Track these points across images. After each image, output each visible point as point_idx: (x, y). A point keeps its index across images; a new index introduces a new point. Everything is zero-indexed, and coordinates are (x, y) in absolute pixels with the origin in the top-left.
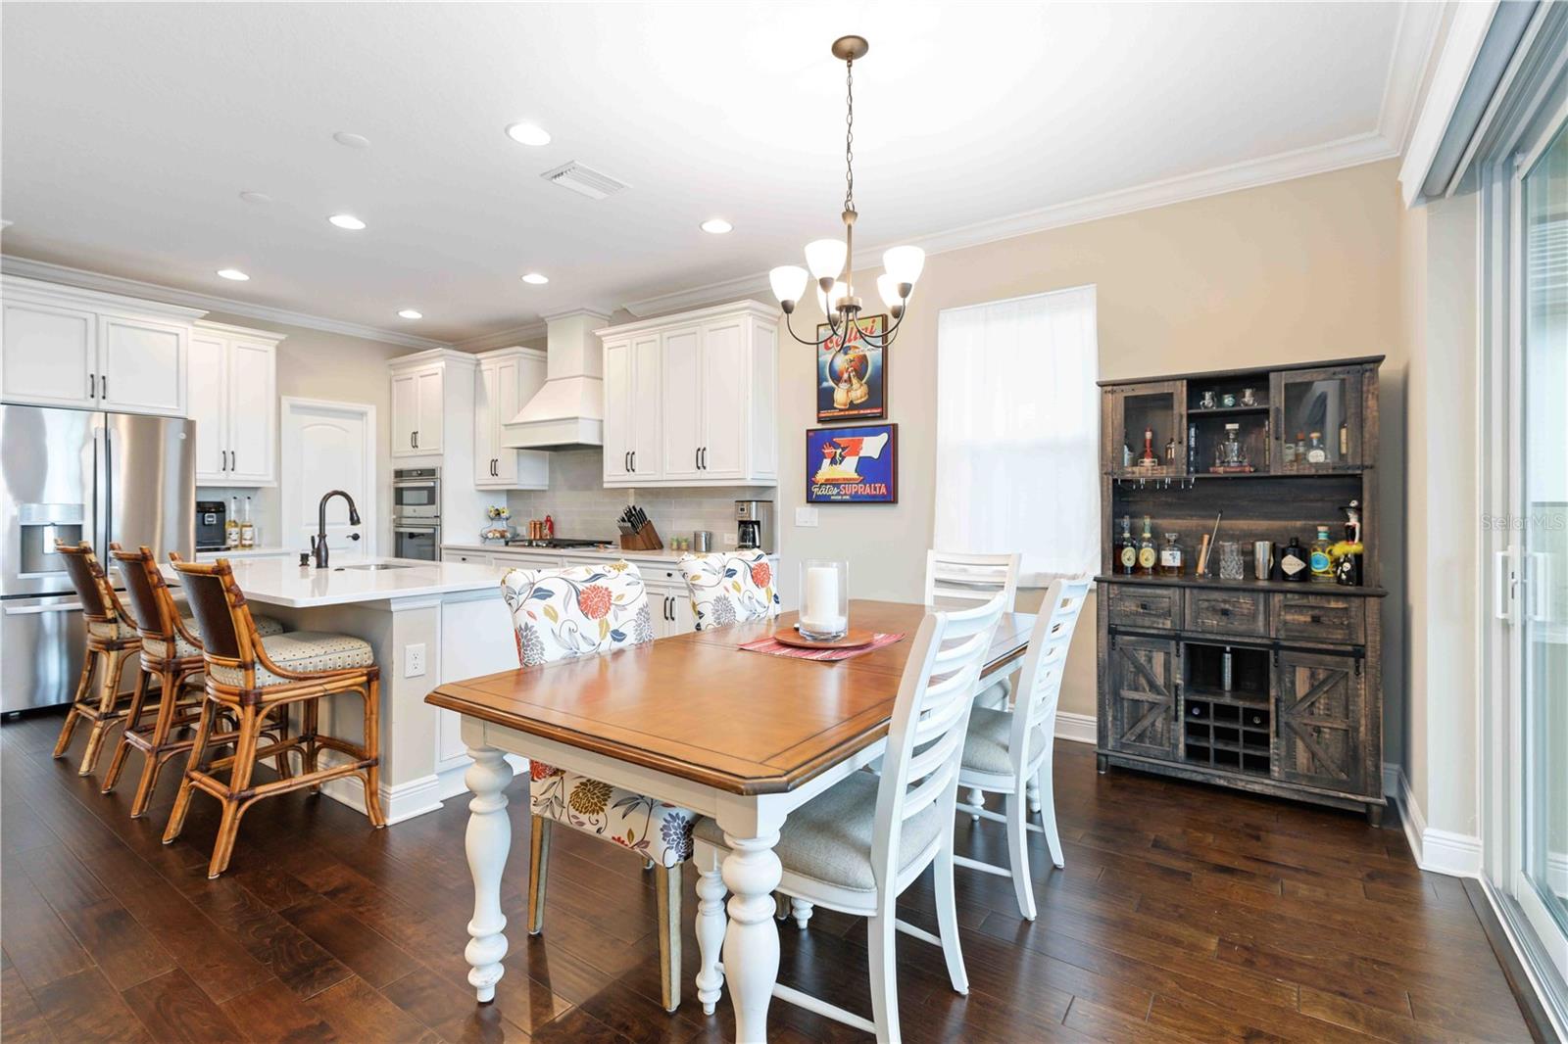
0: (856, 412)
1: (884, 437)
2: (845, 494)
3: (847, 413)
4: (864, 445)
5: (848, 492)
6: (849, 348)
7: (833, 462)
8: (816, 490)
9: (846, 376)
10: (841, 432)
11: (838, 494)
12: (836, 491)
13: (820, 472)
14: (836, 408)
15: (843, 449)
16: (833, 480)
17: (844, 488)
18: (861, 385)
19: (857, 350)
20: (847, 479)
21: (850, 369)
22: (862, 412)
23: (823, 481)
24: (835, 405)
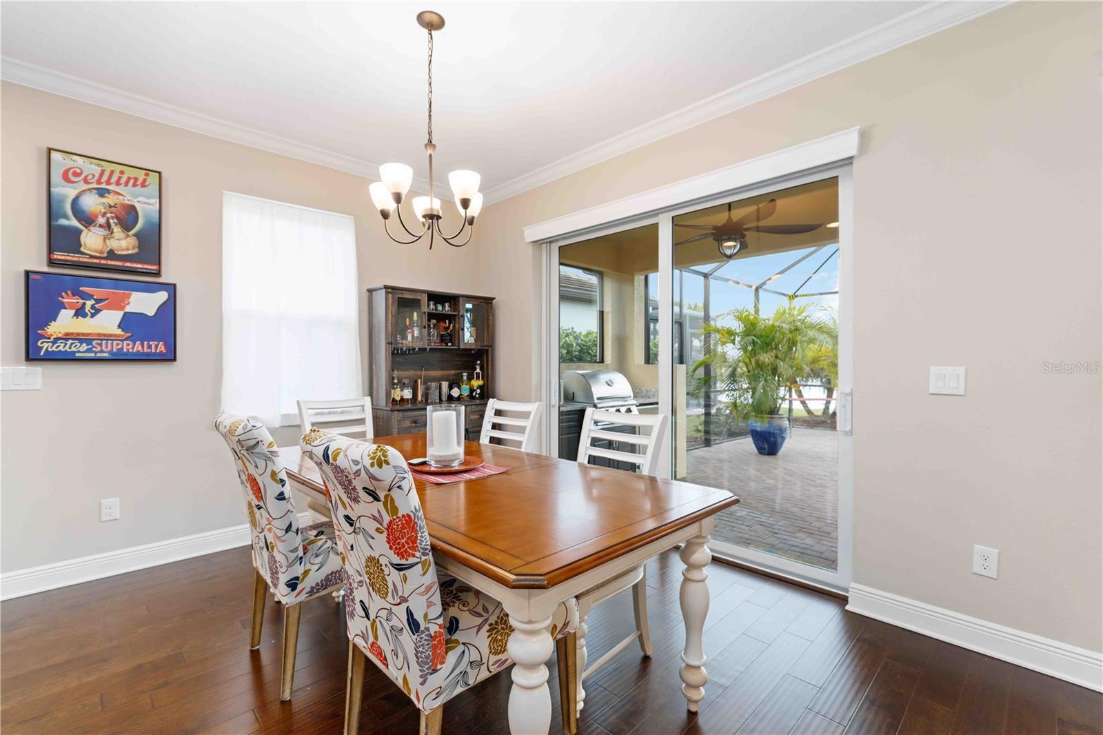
0: (120, 263)
1: (163, 296)
2: (102, 351)
3: (103, 262)
4: (131, 300)
5: (105, 350)
6: (108, 191)
7: (80, 313)
8: (46, 345)
9: (101, 220)
10: (96, 282)
11: (88, 351)
12: (84, 347)
13: (53, 324)
14: (83, 253)
15: (98, 301)
16: (78, 334)
17: (100, 345)
18: (128, 236)
19: (121, 198)
20: (104, 335)
21: (109, 215)
22: (128, 264)
23: (60, 335)
24: (82, 249)
